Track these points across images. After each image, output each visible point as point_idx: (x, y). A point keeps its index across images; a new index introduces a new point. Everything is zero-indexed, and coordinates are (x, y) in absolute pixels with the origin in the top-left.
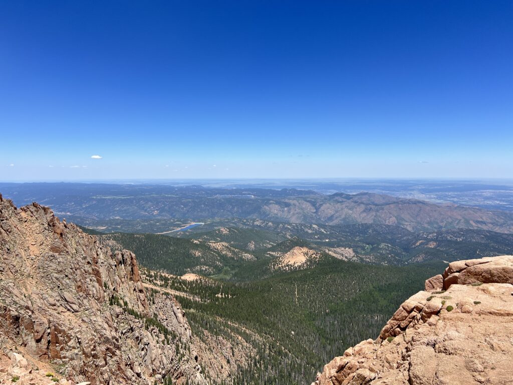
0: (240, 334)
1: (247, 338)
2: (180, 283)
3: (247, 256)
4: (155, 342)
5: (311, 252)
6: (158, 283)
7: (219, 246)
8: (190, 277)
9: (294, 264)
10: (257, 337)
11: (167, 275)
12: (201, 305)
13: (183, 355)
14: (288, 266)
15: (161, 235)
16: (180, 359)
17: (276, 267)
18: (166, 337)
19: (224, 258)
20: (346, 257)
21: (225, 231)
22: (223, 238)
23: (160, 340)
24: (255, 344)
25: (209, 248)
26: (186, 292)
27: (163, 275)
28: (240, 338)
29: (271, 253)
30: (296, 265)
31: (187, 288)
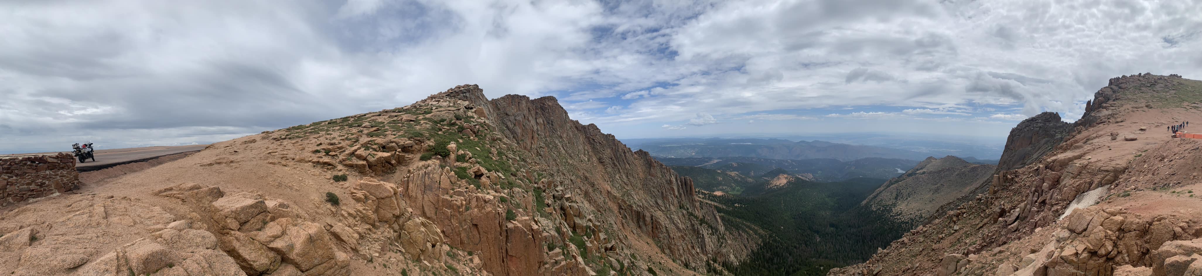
0: (751, 229)
1: (756, 232)
2: (713, 197)
3: (750, 180)
4: (706, 233)
5: (789, 177)
6: (701, 196)
7: (733, 174)
8: (718, 193)
9: (780, 184)
10: (761, 231)
11: (705, 192)
12: (727, 211)
13: (722, 243)
14: (776, 186)
15: (699, 167)
16: (721, 246)
17: (769, 187)
18: (712, 231)
19: (736, 181)
20: (808, 179)
21: (735, 165)
22: (734, 169)
23: (710, 232)
24: (761, 236)
25: (727, 174)
26: (716, 202)
27: (703, 191)
28: (751, 232)
29: (765, 178)
30: (781, 185)
31: (718, 200)
